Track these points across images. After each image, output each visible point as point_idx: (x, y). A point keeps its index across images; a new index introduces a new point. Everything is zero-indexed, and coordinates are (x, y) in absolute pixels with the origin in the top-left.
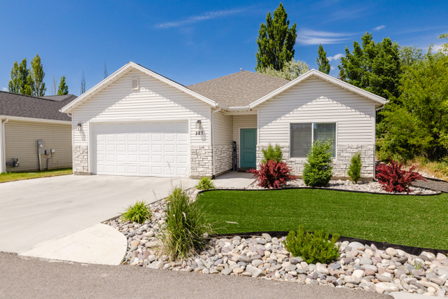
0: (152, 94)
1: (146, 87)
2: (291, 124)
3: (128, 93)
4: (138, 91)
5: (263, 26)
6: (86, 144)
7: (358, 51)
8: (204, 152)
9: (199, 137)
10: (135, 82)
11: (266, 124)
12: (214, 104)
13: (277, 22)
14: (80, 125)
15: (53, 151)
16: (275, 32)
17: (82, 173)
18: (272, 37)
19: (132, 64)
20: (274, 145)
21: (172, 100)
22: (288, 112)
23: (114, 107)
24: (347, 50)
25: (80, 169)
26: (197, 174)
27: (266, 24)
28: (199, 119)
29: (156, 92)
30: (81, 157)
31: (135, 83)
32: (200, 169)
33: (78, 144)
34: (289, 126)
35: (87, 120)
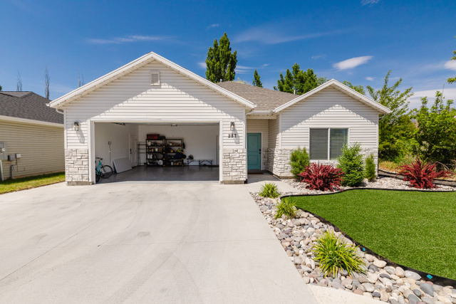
0: (176, 91)
1: (169, 83)
2: (311, 129)
3: (145, 89)
4: (159, 87)
5: (211, 49)
6: (86, 147)
8: (238, 155)
9: (232, 140)
10: (155, 76)
11: (288, 128)
13: (222, 47)
14: (77, 124)
15: (19, 156)
16: (220, 56)
17: (78, 183)
19: (153, 55)
20: (302, 148)
21: (200, 99)
22: (308, 118)
23: (125, 104)
24: (281, 75)
25: (77, 178)
26: (230, 179)
27: (213, 48)
28: (233, 121)
29: (182, 89)
30: (80, 162)
31: (155, 78)
32: (233, 174)
33: (74, 148)
34: (309, 131)
35: (87, 119)
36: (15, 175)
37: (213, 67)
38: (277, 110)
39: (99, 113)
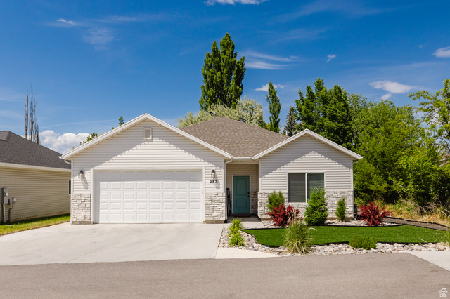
0: (165, 144)
1: (160, 138)
2: (289, 174)
3: (140, 143)
4: (151, 141)
5: (209, 56)
6: (89, 192)
7: (311, 95)
8: (218, 198)
9: (213, 185)
10: (148, 131)
11: (268, 173)
12: (228, 156)
13: (224, 53)
14: (82, 172)
15: (15, 200)
17: (81, 223)
18: (219, 69)
19: (147, 116)
20: (277, 191)
21: (186, 150)
22: (286, 163)
23: (123, 155)
24: (300, 93)
25: (81, 218)
26: (211, 219)
27: (211, 53)
28: (214, 169)
29: (170, 142)
30: (83, 205)
32: (214, 215)
33: (79, 193)
34: (287, 176)
35: (90, 168)
36: (13, 218)
37: (212, 80)
38: (256, 157)
39: (100, 163)
